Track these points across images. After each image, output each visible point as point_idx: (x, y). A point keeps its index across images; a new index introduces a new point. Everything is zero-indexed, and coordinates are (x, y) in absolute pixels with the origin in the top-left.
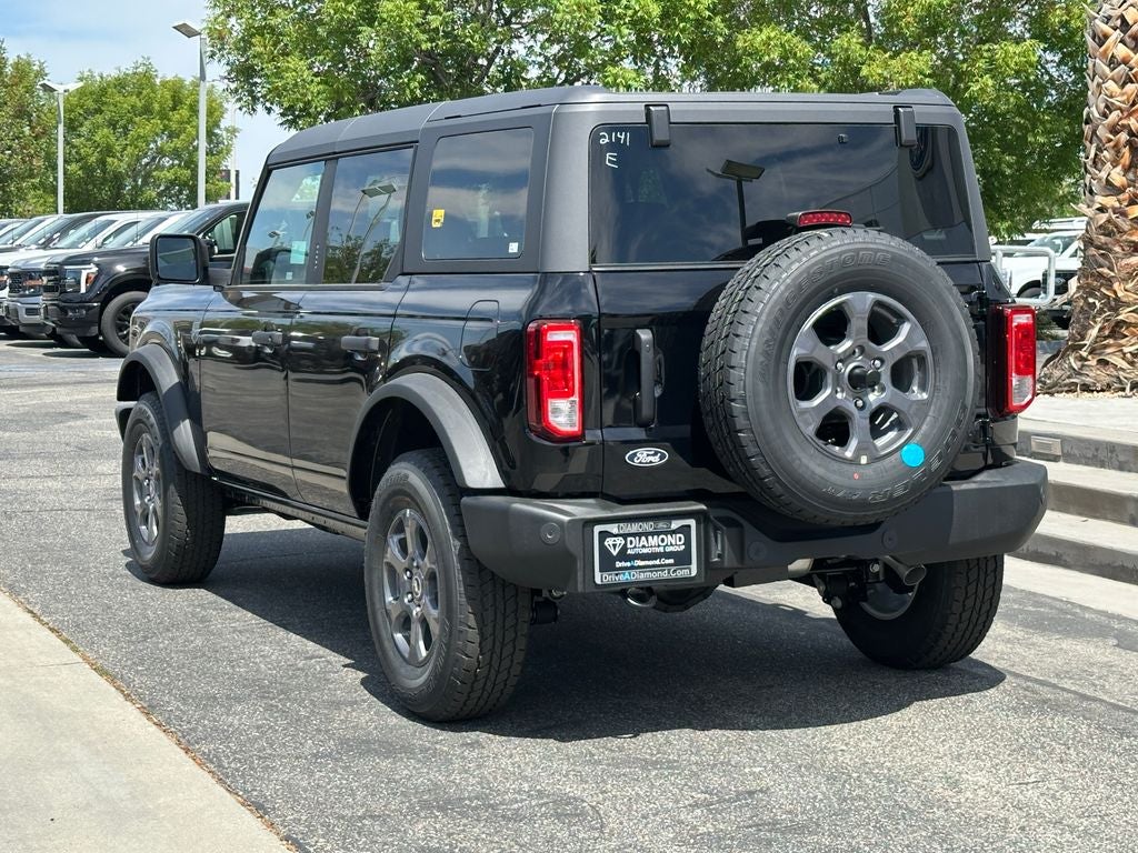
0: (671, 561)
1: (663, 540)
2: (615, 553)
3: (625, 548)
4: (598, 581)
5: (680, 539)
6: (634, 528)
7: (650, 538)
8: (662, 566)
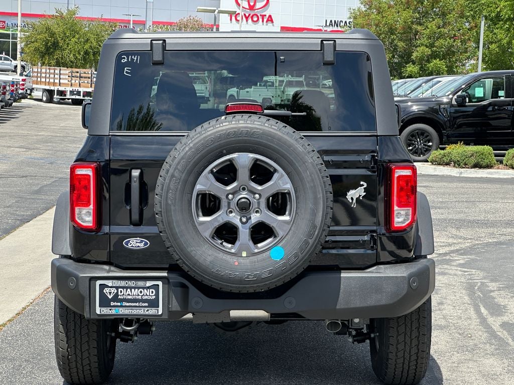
0: (147, 304)
1: (141, 292)
2: (110, 297)
3: (117, 295)
4: (98, 312)
5: (152, 292)
6: (123, 283)
7: (133, 290)
8: (139, 307)
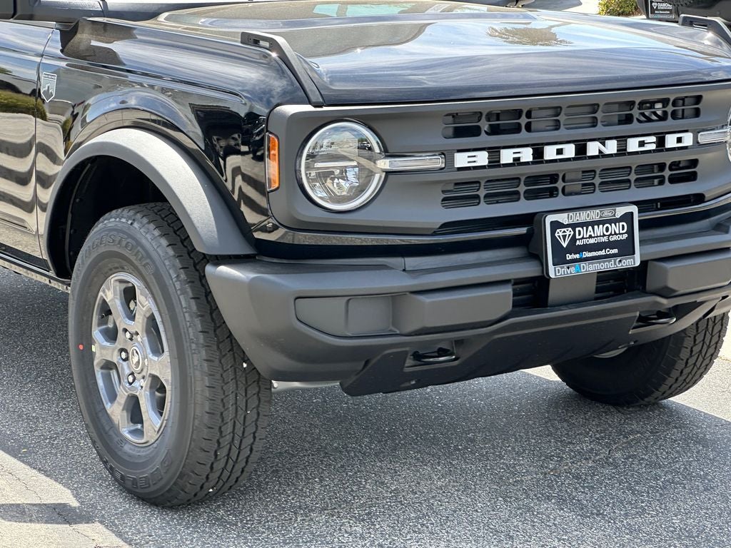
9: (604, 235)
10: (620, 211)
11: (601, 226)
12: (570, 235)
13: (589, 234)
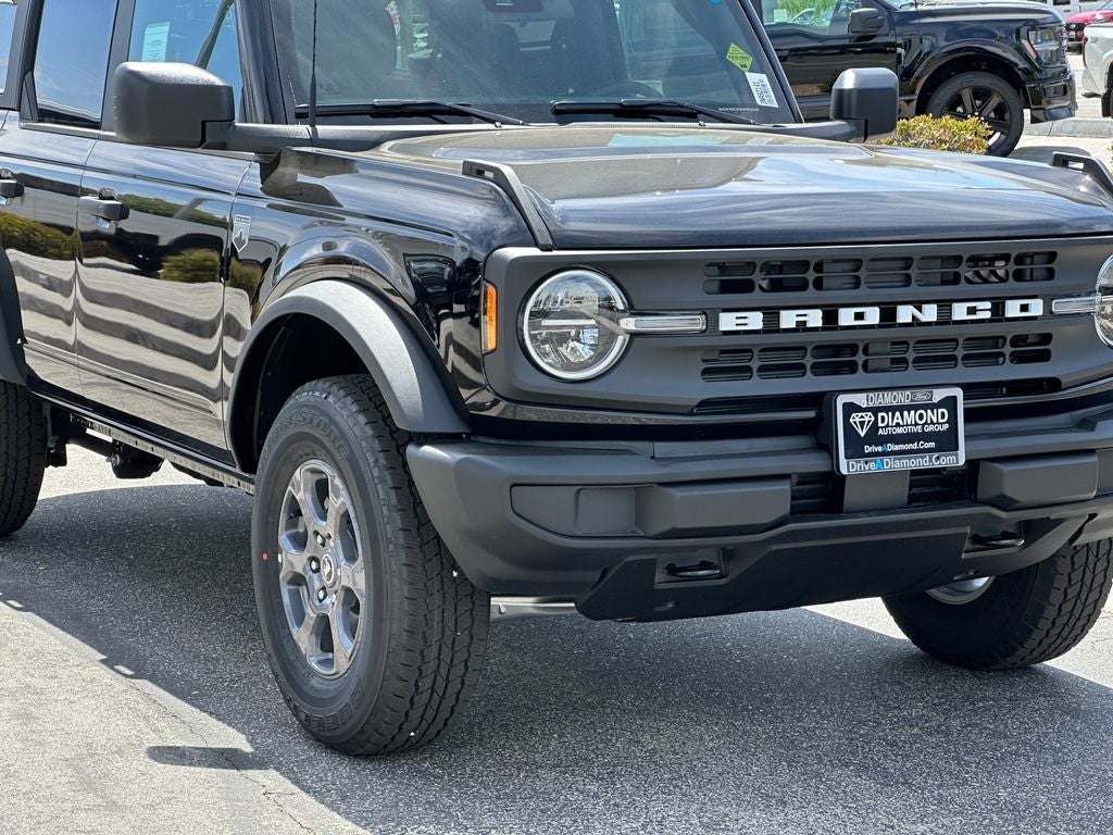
9: (916, 424)
10: (939, 395)
11: (912, 412)
12: (869, 422)
13: (895, 421)
